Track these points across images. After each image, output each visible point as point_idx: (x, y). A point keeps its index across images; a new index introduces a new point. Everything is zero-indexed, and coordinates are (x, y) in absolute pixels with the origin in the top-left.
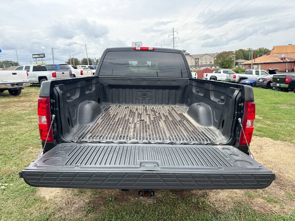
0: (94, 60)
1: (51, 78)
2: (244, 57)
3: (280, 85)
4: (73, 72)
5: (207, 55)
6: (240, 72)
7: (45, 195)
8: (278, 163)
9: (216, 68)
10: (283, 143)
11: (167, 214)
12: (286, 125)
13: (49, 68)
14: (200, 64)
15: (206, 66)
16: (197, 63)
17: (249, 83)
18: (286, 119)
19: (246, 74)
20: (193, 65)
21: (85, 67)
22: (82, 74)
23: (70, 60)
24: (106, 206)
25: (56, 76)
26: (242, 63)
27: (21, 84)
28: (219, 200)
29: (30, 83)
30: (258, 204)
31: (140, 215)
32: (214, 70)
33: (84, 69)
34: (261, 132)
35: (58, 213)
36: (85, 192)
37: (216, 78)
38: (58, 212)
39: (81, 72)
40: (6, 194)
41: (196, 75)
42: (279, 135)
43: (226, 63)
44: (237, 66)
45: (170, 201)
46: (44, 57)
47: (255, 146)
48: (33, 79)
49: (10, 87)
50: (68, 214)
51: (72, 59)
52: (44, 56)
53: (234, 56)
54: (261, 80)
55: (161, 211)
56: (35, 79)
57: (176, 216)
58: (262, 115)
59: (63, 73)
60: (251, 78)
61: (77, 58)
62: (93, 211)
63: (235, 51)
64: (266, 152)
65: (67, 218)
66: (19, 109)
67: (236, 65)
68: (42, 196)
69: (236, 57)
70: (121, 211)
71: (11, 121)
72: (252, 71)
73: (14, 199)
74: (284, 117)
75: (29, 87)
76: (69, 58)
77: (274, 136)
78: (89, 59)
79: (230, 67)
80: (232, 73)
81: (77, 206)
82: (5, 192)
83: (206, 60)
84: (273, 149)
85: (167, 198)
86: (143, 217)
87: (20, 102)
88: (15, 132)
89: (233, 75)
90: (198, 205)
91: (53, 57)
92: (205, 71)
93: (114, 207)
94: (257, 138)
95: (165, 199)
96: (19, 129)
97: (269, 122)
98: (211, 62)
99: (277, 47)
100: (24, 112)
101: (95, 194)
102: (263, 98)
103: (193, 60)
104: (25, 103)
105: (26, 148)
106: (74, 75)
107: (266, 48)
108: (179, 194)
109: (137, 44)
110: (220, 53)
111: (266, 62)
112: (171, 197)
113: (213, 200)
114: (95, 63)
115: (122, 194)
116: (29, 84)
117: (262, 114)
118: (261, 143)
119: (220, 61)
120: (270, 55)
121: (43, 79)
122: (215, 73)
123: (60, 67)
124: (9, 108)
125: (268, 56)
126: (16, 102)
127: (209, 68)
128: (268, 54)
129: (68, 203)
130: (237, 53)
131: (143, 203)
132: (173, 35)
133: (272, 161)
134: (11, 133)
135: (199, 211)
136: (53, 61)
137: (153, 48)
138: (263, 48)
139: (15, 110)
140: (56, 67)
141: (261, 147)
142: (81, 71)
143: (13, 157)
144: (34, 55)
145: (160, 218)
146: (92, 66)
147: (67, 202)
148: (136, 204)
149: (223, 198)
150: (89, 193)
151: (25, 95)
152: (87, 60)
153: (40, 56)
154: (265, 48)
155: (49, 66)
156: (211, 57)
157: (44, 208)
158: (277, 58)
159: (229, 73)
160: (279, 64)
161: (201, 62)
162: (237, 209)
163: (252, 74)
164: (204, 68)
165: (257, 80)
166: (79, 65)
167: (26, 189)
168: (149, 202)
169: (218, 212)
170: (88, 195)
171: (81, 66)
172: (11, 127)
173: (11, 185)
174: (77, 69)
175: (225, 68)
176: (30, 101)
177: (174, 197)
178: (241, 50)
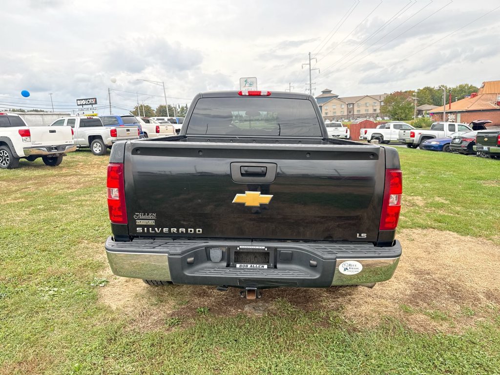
0: (178, 107)
1: (109, 139)
2: (433, 100)
3: (489, 148)
4: (144, 128)
5: (368, 97)
6: (425, 127)
7: (111, 304)
8: (459, 268)
9: (383, 119)
10: (474, 239)
11: (282, 330)
12: (486, 213)
13: (105, 122)
14: (357, 113)
15: (366, 117)
16: (350, 112)
17: (437, 146)
18: (489, 204)
19: (432, 129)
20: (344, 114)
21: (163, 119)
22: (158, 131)
23: (137, 108)
24: (196, 318)
25: (116, 134)
26: (428, 112)
27: (63, 147)
28: (360, 315)
29: (76, 146)
30: (417, 321)
31: (244, 330)
32: (379, 123)
33: (161, 123)
34: (441, 222)
35: (130, 326)
36: (166, 302)
37: (382, 136)
38: (130, 324)
39: (156, 128)
40: (56, 301)
41: (347, 132)
42: (471, 227)
43: (400, 111)
44: (420, 117)
45: (288, 314)
46: (96, 103)
47: (429, 244)
48: (79, 140)
49: (45, 152)
50: (144, 327)
51: (142, 106)
52: (96, 101)
53: (414, 98)
54: (457, 141)
55: (273, 326)
56: (83, 139)
57: (295, 333)
58: (450, 198)
59: (128, 130)
60: (440, 137)
61: (149, 105)
62: (178, 324)
63: (416, 91)
64: (444, 251)
65: (143, 331)
66: (62, 186)
67: (418, 114)
68: (107, 304)
69: (419, 101)
70: (217, 325)
71: (52, 204)
72: (443, 125)
73: (68, 307)
74: (486, 201)
75: (74, 153)
76: (136, 105)
77: (462, 228)
78: (169, 106)
79: (407, 118)
80: (410, 128)
81: (155, 318)
82: (55, 299)
83: (367, 106)
84: (456, 249)
85: (284, 310)
86: (248, 332)
87: (62, 176)
88: (60, 220)
89: (409, 131)
90: (328, 320)
91: (110, 103)
92: (363, 125)
93: (207, 320)
94: (433, 232)
95: (281, 312)
96: (65, 216)
97: (458, 209)
98: (375, 110)
99: (490, 83)
100: (70, 191)
101: (179, 305)
102: (457, 170)
103: (343, 106)
104: (69, 178)
105: (79, 243)
106: (145, 133)
107: (471, 85)
108: (301, 305)
109: (249, 80)
110: (391, 94)
111: (470, 109)
112: (289, 309)
113: (351, 315)
114: (178, 112)
115: (218, 304)
116: (75, 148)
117: (450, 195)
118: (438, 239)
119: (390, 108)
120: (476, 98)
121: (96, 140)
122: (381, 128)
123: (123, 120)
124: (46, 185)
125: (474, 98)
126: (55, 176)
127: (372, 119)
128: (474, 96)
129: (143, 314)
130: (421, 93)
131: (249, 315)
132: (309, 65)
133: (451, 265)
134: (55, 220)
135: (329, 327)
136: (110, 109)
137: (268, 92)
138: (467, 85)
139: (56, 188)
140: (117, 120)
141: (437, 245)
142: (157, 126)
143: (61, 254)
144: (80, 100)
145: (272, 334)
146: (174, 118)
147: (141, 313)
148: (239, 316)
149: (365, 313)
150: (172, 303)
151: (69, 165)
152: (166, 108)
153: (89, 102)
154: (469, 86)
155: (106, 118)
156: (375, 101)
157: (110, 319)
158: (489, 102)
159: (403, 128)
160: (493, 113)
161: (359, 109)
162: (384, 327)
163: (443, 130)
164: (362, 119)
165: (450, 140)
166: (152, 116)
167: (84, 295)
168: (257, 314)
169: (355, 330)
170: (170, 305)
171: (156, 118)
172: (53, 212)
173: (63, 290)
174: (149, 123)
175: (398, 120)
176: (76, 175)
177: (294, 309)
178: (427, 89)
